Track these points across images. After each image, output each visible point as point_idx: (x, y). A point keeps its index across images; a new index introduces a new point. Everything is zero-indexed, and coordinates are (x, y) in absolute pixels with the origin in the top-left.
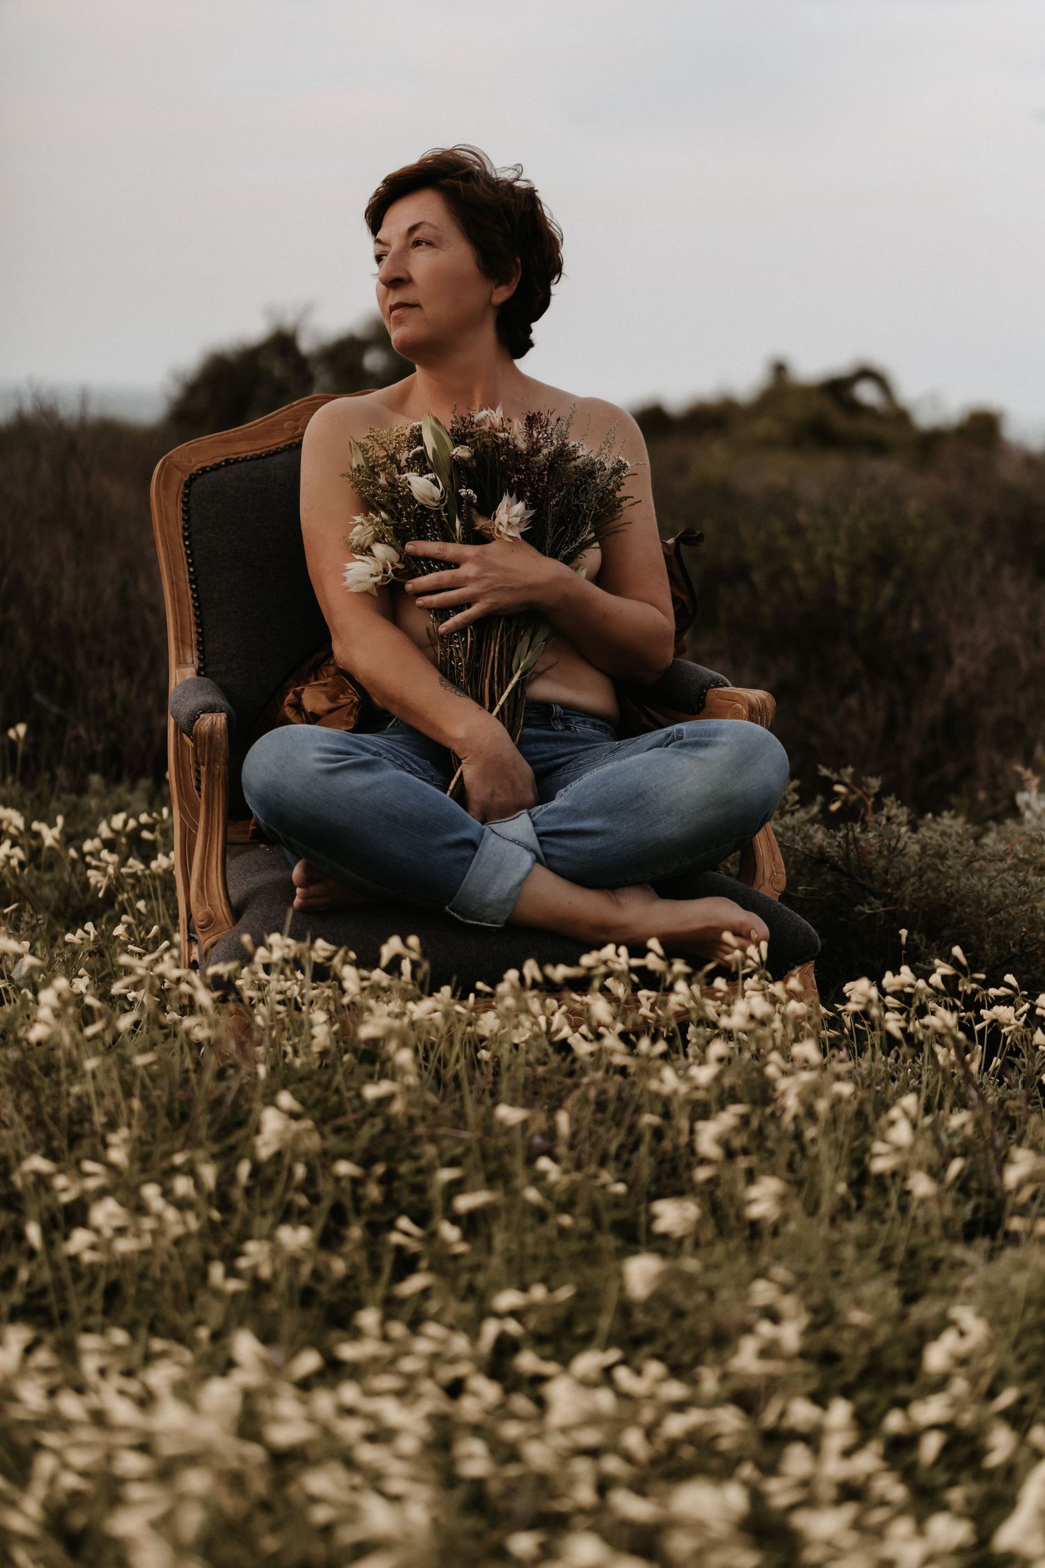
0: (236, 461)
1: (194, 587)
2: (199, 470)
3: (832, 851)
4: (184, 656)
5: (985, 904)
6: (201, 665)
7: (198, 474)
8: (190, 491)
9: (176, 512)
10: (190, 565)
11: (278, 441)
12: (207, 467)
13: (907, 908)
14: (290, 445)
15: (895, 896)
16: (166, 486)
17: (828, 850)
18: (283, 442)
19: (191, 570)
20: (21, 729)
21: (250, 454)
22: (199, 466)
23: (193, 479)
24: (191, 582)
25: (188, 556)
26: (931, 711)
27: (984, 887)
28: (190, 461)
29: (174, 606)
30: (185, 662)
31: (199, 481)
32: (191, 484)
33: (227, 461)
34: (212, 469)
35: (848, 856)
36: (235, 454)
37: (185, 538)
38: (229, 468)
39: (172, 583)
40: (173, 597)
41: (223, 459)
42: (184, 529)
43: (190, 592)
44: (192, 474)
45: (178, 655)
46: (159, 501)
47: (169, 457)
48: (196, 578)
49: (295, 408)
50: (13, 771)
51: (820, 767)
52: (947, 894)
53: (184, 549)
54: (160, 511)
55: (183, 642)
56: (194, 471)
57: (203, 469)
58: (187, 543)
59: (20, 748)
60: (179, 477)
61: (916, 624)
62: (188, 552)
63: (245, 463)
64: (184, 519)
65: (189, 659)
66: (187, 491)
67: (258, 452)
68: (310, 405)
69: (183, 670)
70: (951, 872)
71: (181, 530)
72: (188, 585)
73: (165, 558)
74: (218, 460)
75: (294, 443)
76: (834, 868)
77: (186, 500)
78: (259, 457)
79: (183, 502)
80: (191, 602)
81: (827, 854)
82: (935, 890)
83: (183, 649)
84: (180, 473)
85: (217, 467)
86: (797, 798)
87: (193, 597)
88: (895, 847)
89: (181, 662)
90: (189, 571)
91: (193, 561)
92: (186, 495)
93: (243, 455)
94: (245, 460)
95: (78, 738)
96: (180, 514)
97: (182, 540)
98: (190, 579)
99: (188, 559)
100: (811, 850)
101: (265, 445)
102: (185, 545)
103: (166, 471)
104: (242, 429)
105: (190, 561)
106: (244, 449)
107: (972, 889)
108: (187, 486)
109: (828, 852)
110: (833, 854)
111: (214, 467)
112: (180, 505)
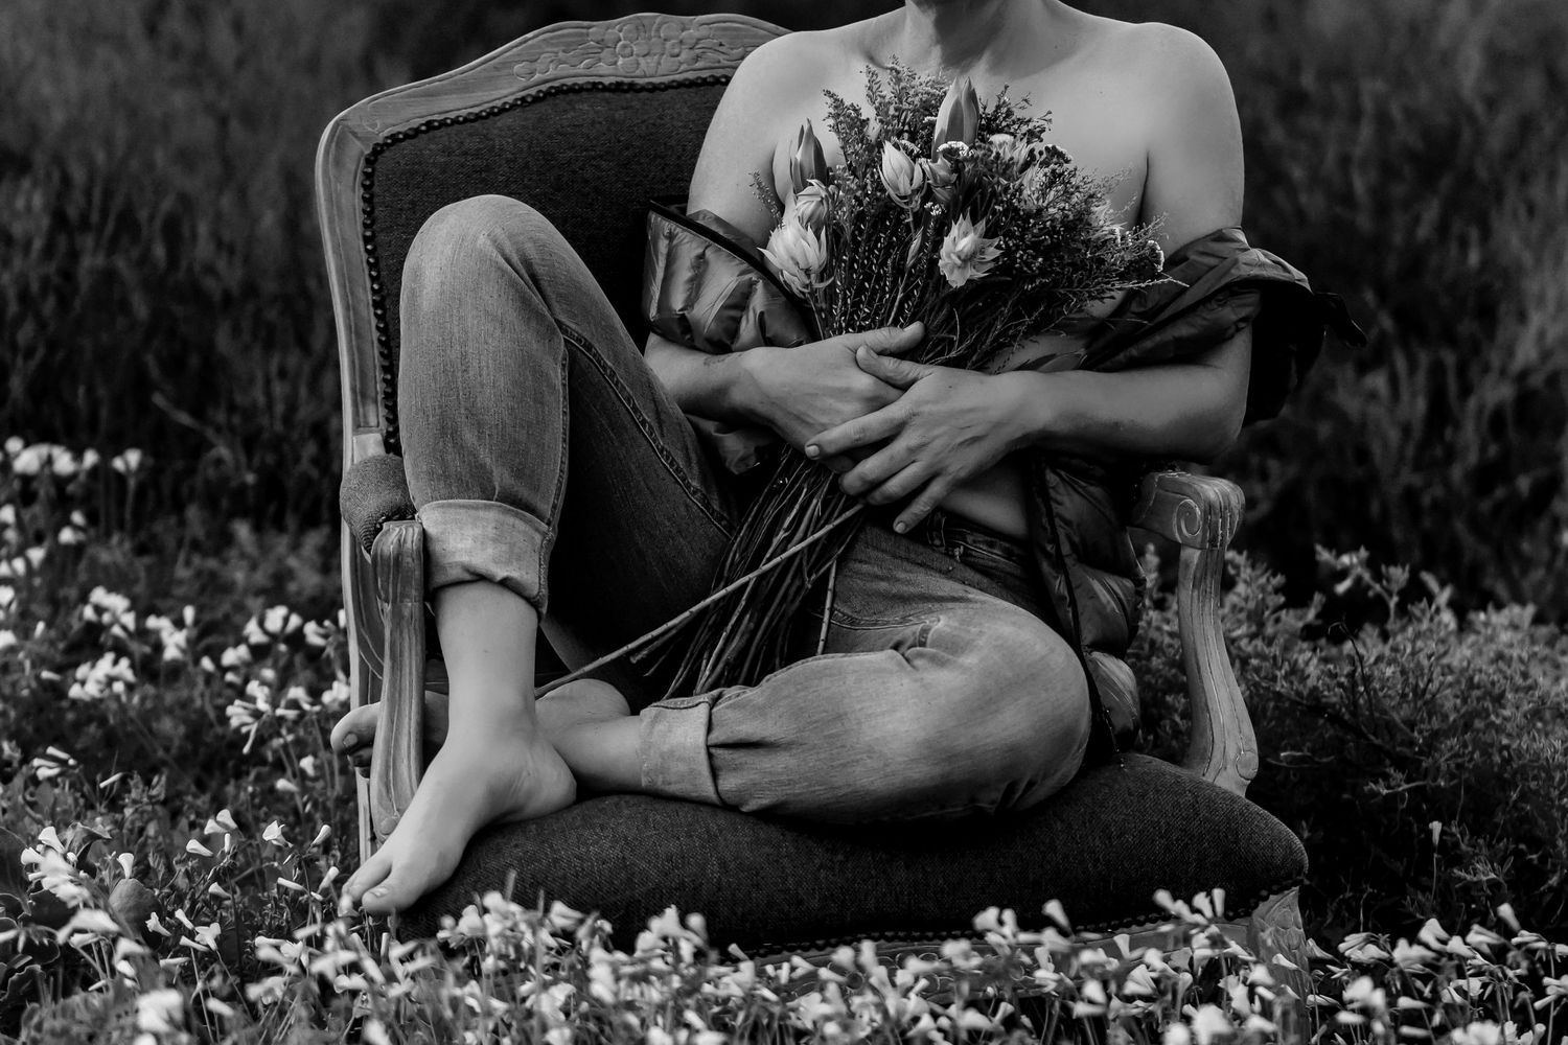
0: (443, 123)
1: (379, 312)
2: (387, 138)
3: (1333, 696)
4: (365, 416)
5: (1557, 779)
6: (391, 429)
7: (386, 144)
8: (374, 170)
9: (353, 200)
10: (373, 279)
11: (505, 92)
12: (399, 133)
13: (1442, 784)
14: (523, 99)
15: (1424, 765)
16: (338, 163)
17: (1326, 693)
18: (513, 94)
19: (376, 287)
20: (133, 457)
21: (464, 112)
22: (386, 133)
23: (378, 150)
24: (376, 305)
25: (371, 266)
26: (1496, 393)
27: (1556, 752)
28: (374, 126)
29: (349, 342)
30: (367, 424)
31: (387, 154)
32: (376, 160)
33: (429, 124)
34: (407, 136)
35: (1355, 703)
36: (440, 113)
37: (367, 240)
38: (431, 134)
39: (347, 308)
40: (349, 328)
41: (423, 121)
42: (366, 226)
43: (374, 321)
44: (377, 144)
45: (356, 413)
46: (327, 185)
47: (342, 119)
48: (383, 298)
49: (530, 42)
50: (121, 526)
51: (1319, 548)
52: (1503, 758)
53: (365, 256)
54: (330, 200)
55: (364, 395)
56: (380, 140)
57: (393, 137)
58: (369, 247)
59: (132, 483)
60: (357, 150)
61: (1474, 258)
62: (371, 260)
63: (456, 127)
64: (364, 212)
65: (372, 421)
66: (370, 170)
67: (476, 110)
68: (552, 38)
69: (364, 437)
70: (1509, 726)
71: (360, 228)
72: (372, 309)
73: (337, 272)
74: (415, 123)
75: (529, 95)
76: (1335, 719)
77: (368, 183)
78: (478, 117)
79: (363, 186)
80: (375, 335)
81: (1324, 700)
82: (1486, 753)
83: (364, 405)
84: (358, 143)
85: (416, 132)
86: (1282, 599)
87: (378, 328)
88: (1425, 690)
89: (360, 426)
90: (372, 288)
91: (379, 275)
92: (368, 176)
93: (452, 115)
94: (455, 121)
95: (219, 462)
96: (359, 204)
97: (361, 243)
98: (374, 301)
99: (370, 270)
100: (1298, 693)
101: (486, 99)
102: (366, 250)
103: (339, 140)
104: (451, 76)
105: (374, 273)
106: (456, 105)
107: (1537, 756)
108: (369, 162)
109: (1325, 697)
110: (1334, 699)
111: (411, 133)
112: (360, 192)
